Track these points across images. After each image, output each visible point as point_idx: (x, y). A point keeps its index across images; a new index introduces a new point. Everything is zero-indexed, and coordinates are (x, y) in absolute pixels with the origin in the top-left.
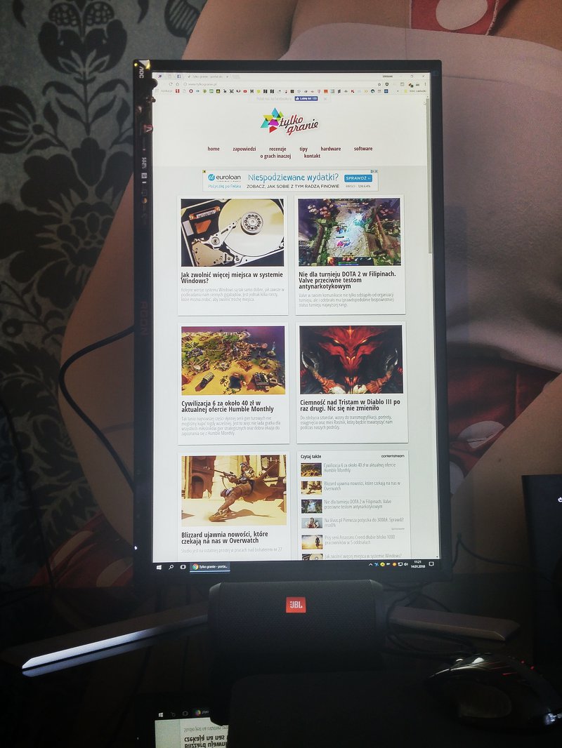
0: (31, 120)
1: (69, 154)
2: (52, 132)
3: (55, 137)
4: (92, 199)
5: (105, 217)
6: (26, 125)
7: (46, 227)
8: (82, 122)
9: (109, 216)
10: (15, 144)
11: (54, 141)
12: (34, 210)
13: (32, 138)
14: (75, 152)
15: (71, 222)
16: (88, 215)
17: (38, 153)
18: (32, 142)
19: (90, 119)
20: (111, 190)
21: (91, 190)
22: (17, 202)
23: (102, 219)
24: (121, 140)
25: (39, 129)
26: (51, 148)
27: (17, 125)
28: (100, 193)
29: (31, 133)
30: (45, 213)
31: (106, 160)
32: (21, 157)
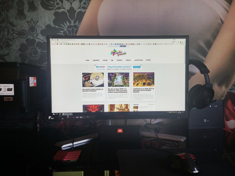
0: (56, 1)
1: (66, 11)
2: (61, 5)
3: (62, 6)
4: (72, 24)
5: (76, 29)
6: (54, 3)
7: (60, 31)
8: (70, 2)
9: (77, 29)
10: (51, 8)
11: (62, 7)
12: (57, 27)
13: (56, 6)
14: (68, 11)
15: (67, 30)
16: (71, 28)
17: (57, 10)
18: (56, 7)
19: (72, 1)
20: (78, 21)
21: (72, 21)
22: (52, 24)
23: (75, 30)
24: (81, 7)
25: (58, 4)
26: (61, 9)
27: (52, 2)
28: (75, 22)
29: (56, 5)
30: (60, 28)
31: (76, 13)
32: (53, 12)
